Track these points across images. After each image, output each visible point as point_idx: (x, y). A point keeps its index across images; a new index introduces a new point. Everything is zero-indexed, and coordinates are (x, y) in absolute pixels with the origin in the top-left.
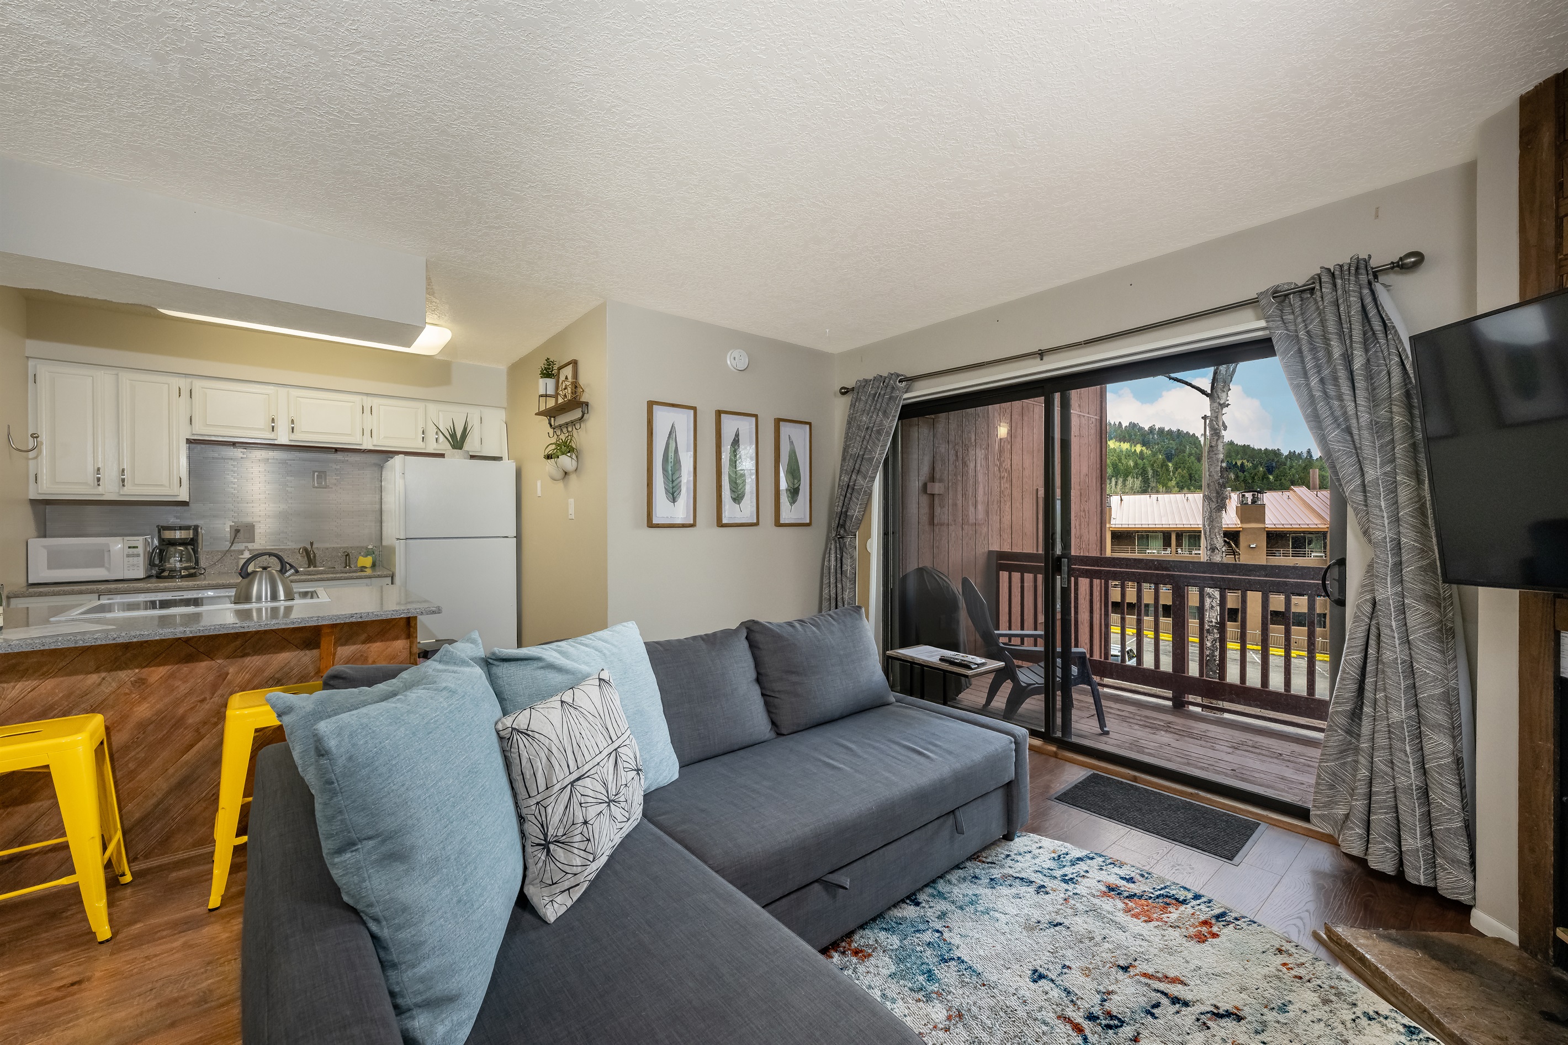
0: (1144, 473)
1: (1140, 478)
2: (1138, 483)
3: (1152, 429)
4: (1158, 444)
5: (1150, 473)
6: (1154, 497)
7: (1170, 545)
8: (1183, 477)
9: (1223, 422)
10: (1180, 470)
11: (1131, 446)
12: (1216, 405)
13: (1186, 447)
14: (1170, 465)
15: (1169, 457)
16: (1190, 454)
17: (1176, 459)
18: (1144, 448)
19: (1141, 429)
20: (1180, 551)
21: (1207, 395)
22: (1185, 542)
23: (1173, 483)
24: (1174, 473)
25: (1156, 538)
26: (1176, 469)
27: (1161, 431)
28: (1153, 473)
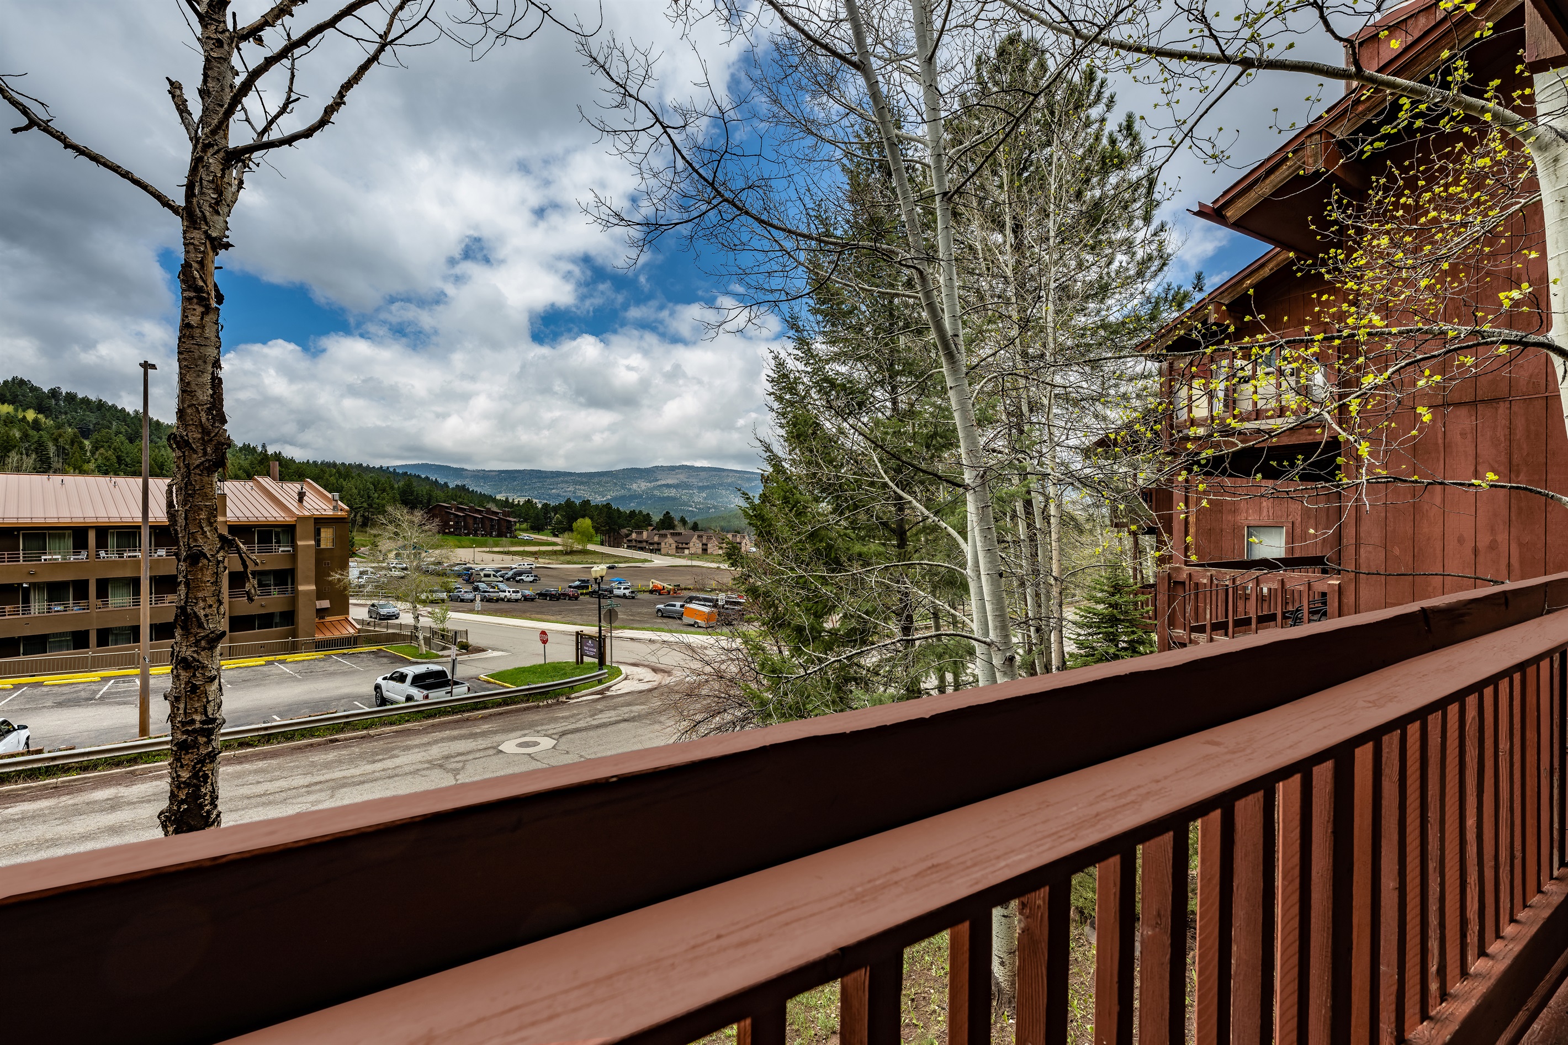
0: (40, 449)
1: (34, 456)
2: (30, 461)
3: (54, 393)
4: (66, 413)
5: (52, 449)
6: (57, 479)
7: (85, 547)
8: (107, 459)
9: (215, 285)
10: (102, 450)
11: (16, 410)
12: (197, 235)
13: (111, 424)
14: (87, 442)
15: (85, 433)
16: (118, 433)
17: (95, 436)
18: (40, 416)
19: (34, 389)
20: (102, 554)
21: (175, 210)
22: (112, 541)
23: (92, 466)
24: (93, 453)
25: (61, 537)
26: (96, 448)
27: (71, 397)
28: (58, 450)
